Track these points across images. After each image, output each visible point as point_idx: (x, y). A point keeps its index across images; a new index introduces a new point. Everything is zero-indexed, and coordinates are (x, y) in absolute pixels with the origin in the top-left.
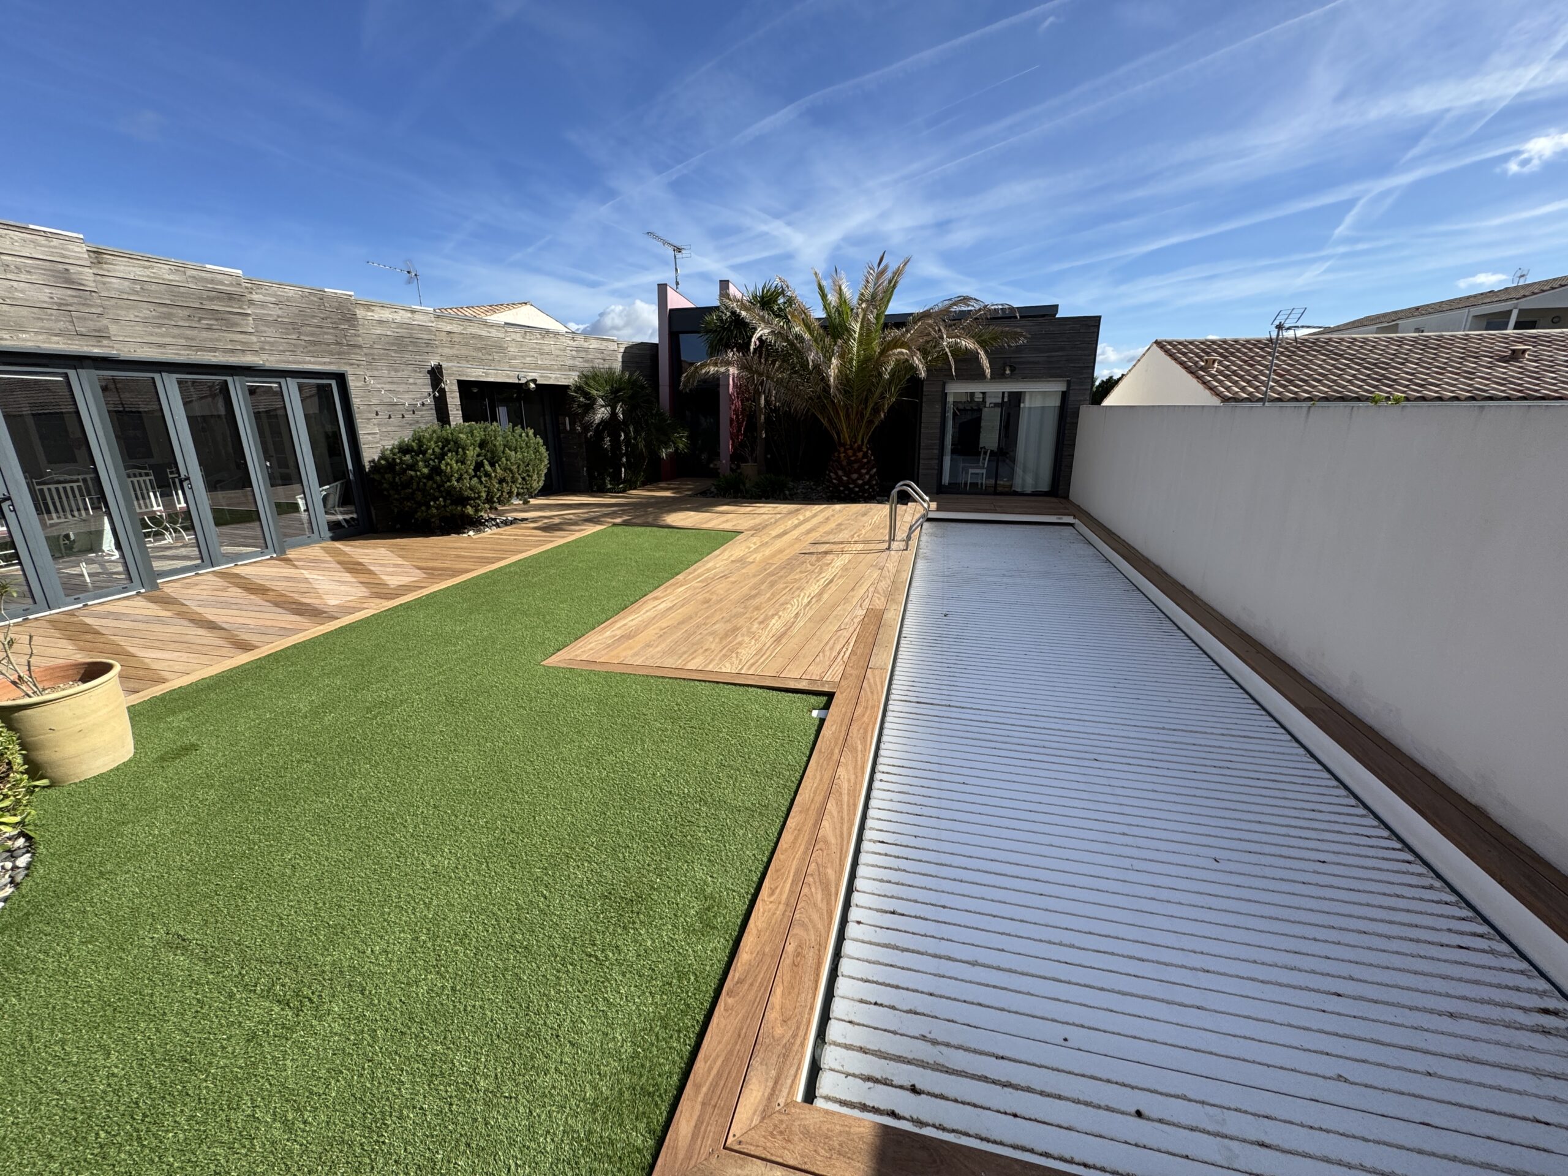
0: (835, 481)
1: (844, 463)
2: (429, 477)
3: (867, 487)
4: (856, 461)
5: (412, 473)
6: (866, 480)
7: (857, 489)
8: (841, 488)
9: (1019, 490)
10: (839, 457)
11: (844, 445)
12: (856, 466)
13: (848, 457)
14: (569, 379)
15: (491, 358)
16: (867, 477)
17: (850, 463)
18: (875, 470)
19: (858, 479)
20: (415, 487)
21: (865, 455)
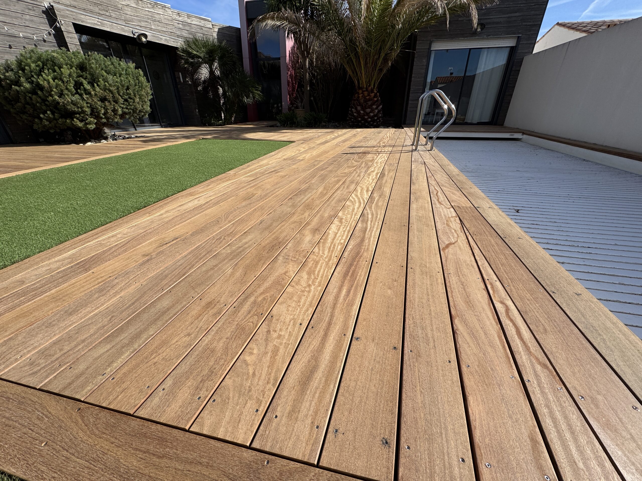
0: (355, 114)
1: (362, 101)
3: (376, 118)
4: (369, 100)
6: (375, 113)
7: (370, 120)
8: (360, 119)
9: (469, 121)
10: (359, 97)
11: (360, 88)
12: (370, 103)
13: (364, 97)
14: (178, 43)
16: (376, 111)
17: (366, 101)
18: (381, 106)
19: (370, 112)
21: (375, 96)
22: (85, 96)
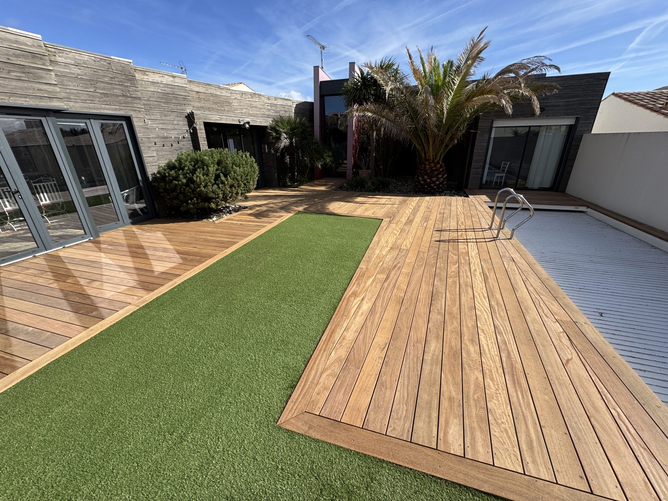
0: (422, 182)
1: (429, 171)
2: (187, 185)
3: (441, 186)
4: (435, 170)
5: (176, 182)
6: (441, 181)
7: (435, 187)
8: (426, 186)
9: (530, 186)
10: (425, 168)
11: (428, 160)
12: (436, 173)
13: (431, 168)
14: (266, 122)
15: (223, 109)
16: (442, 179)
17: (432, 171)
18: (446, 175)
19: (436, 181)
20: (178, 191)
21: (441, 167)
22: (220, 185)
